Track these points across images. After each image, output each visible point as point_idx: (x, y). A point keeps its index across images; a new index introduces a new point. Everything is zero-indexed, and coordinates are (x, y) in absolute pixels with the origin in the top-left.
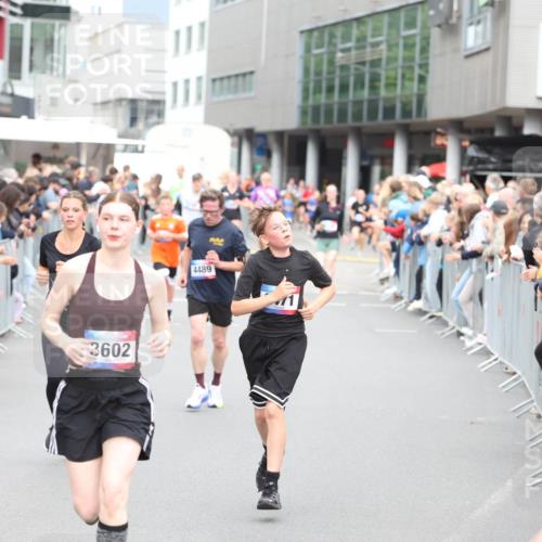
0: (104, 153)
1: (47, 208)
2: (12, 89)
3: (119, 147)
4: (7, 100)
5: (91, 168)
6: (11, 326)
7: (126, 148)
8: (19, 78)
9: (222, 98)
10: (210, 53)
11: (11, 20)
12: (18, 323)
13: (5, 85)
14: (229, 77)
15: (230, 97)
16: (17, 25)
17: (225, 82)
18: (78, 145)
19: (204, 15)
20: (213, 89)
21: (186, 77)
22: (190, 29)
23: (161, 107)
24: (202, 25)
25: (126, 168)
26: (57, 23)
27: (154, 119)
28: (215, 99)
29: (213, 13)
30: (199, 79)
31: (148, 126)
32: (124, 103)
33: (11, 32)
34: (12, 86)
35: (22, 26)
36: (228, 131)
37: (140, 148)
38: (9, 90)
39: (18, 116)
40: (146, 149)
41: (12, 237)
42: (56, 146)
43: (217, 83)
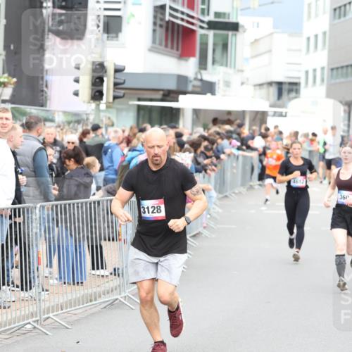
0: (260, 117)
1: (224, 153)
2: (201, 76)
3: (270, 113)
4: (198, 83)
5: (254, 128)
6: (201, 229)
7: (275, 114)
8: (205, 69)
9: (338, 81)
10: (330, 51)
11: (200, 32)
12: (205, 227)
13: (196, 74)
14: (342, 67)
15: (343, 80)
16: (204, 35)
17: (340, 70)
18: (244, 112)
19: (326, 27)
20: (332, 75)
21: (314, 67)
22: (316, 36)
23: (298, 87)
24: (325, 33)
25: (276, 127)
26: (230, 33)
27: (293, 94)
28: (333, 81)
29: (331, 25)
30: (323, 68)
31: (290, 99)
32: (274, 85)
33: (201, 39)
34: (201, 74)
35: (207, 35)
36: (341, 102)
37: (284, 114)
38: (199, 77)
39: (205, 94)
40: (288, 114)
41: (201, 172)
42: (229, 113)
43: (335, 71)
